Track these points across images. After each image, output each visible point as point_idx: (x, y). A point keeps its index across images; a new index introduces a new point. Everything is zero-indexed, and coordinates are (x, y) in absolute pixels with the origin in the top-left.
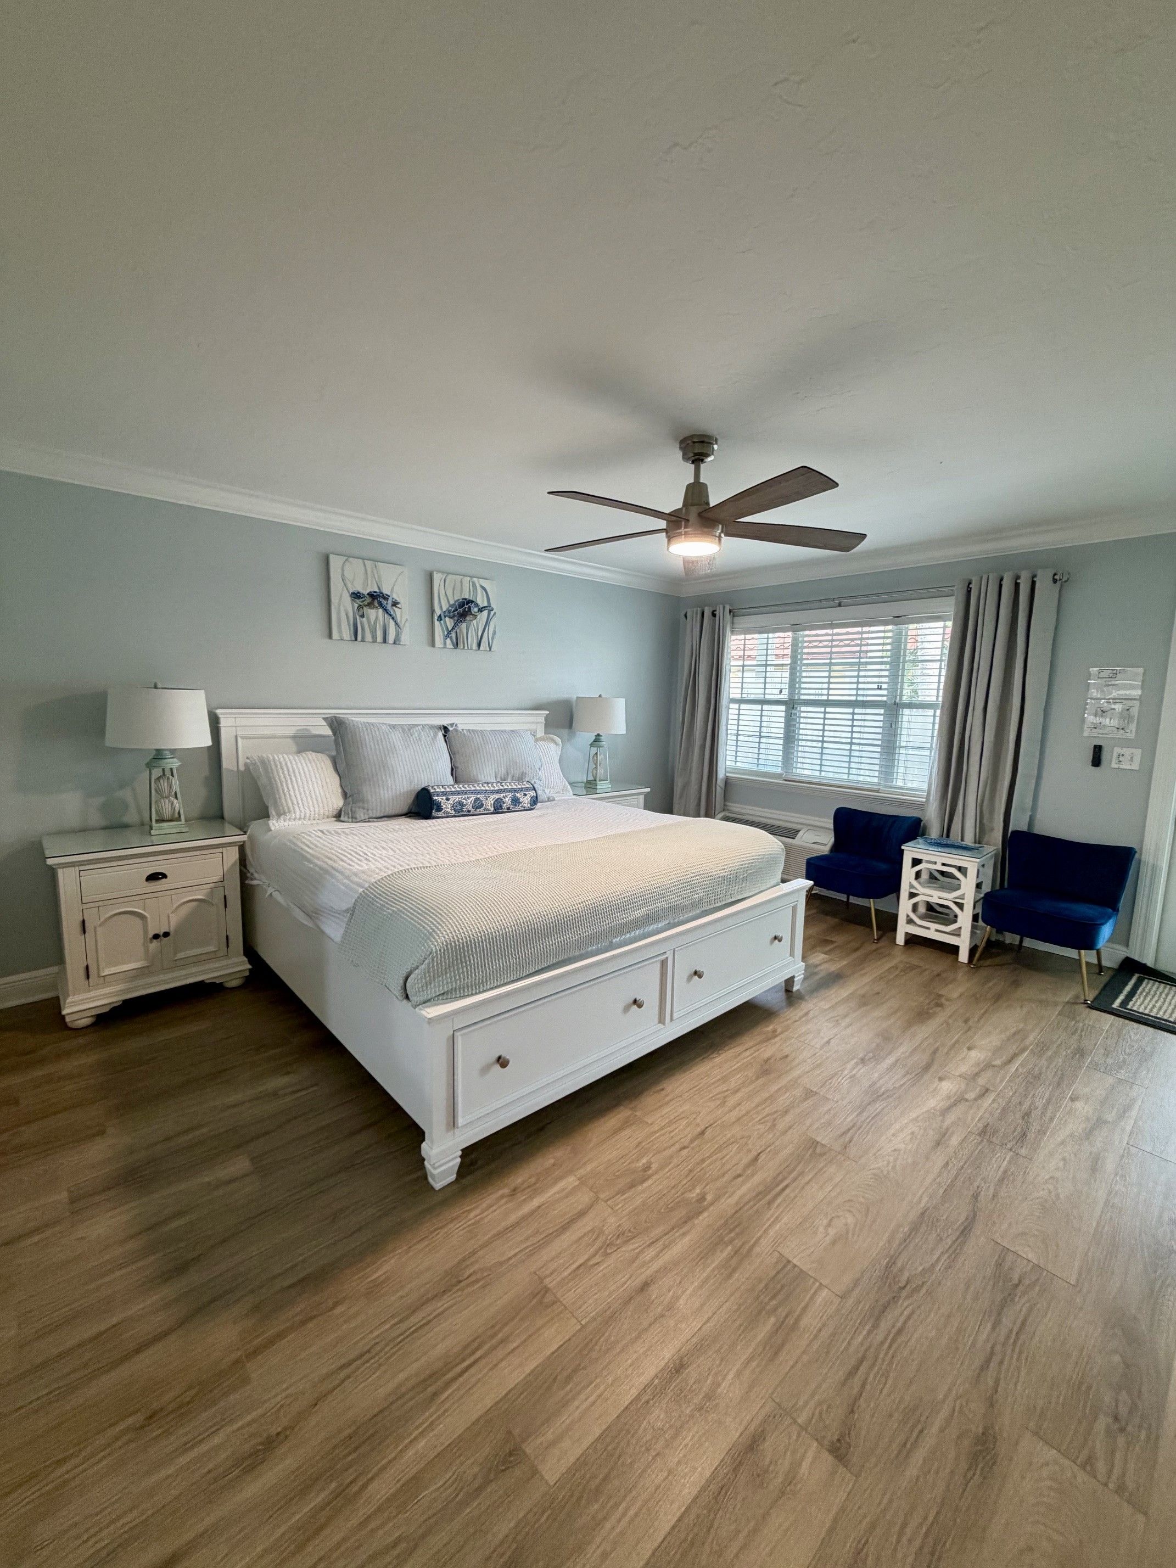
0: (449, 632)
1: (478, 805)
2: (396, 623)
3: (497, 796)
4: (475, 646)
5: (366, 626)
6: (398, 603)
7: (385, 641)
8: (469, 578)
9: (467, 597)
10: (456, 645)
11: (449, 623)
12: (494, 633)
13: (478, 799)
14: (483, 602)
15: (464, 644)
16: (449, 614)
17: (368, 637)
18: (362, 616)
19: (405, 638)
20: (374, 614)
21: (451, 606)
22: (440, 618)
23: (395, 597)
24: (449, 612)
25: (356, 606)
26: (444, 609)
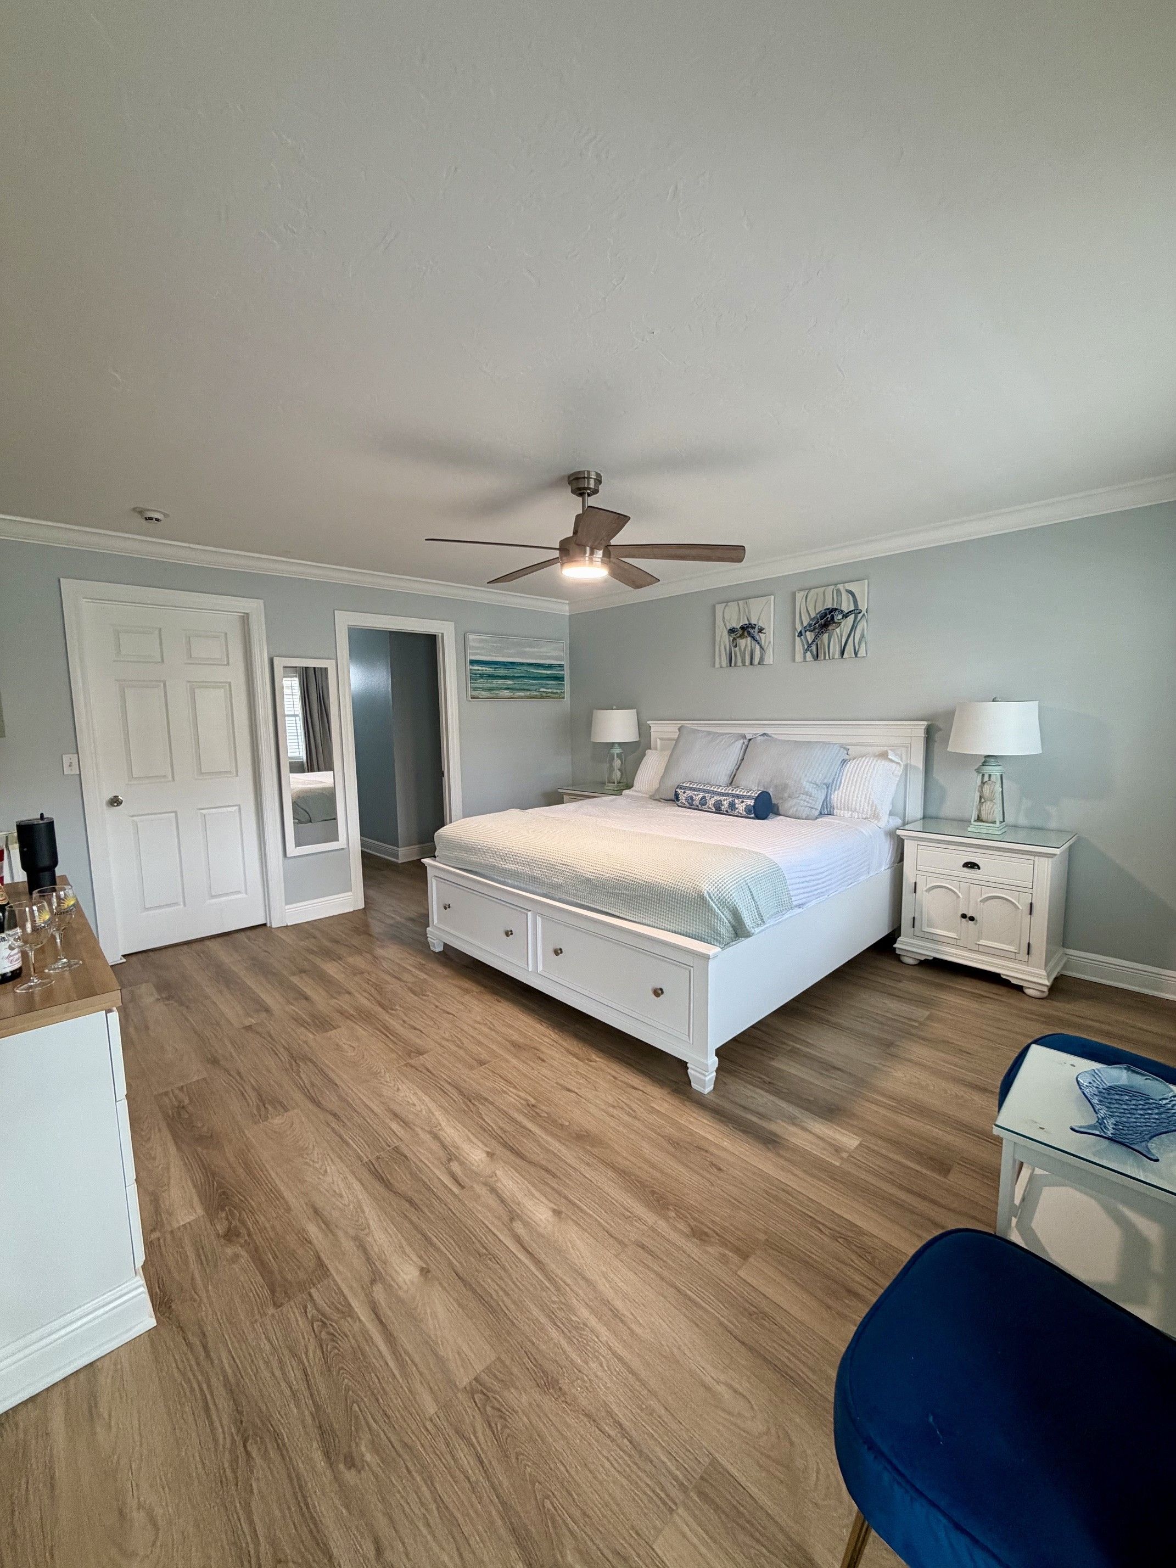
0: (809, 646)
1: (703, 802)
2: (761, 647)
3: (719, 798)
4: (837, 655)
5: (738, 654)
6: (763, 629)
7: (751, 663)
8: (833, 587)
9: (830, 606)
10: (816, 657)
11: (810, 636)
12: (862, 636)
13: (704, 797)
14: (849, 605)
15: (825, 653)
16: (810, 628)
17: (740, 663)
18: (736, 646)
19: (769, 659)
20: (745, 643)
21: (812, 620)
22: (800, 634)
23: (761, 624)
24: (810, 625)
25: (732, 639)
26: (805, 624)
